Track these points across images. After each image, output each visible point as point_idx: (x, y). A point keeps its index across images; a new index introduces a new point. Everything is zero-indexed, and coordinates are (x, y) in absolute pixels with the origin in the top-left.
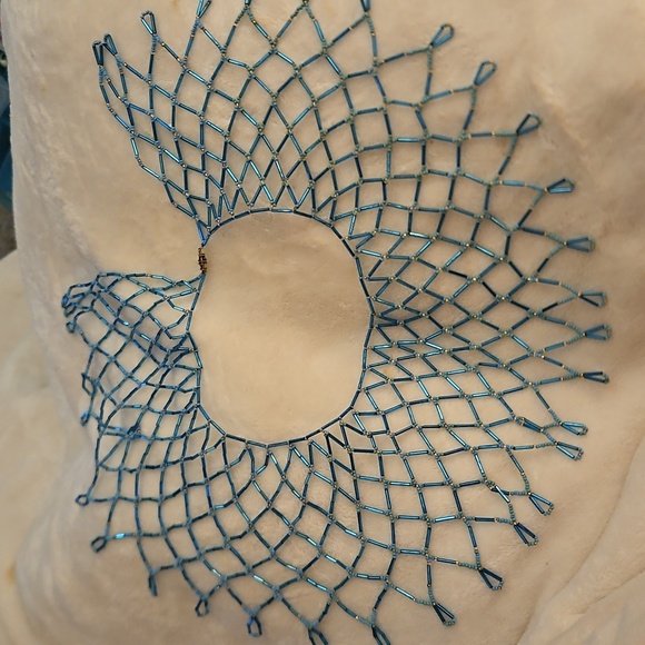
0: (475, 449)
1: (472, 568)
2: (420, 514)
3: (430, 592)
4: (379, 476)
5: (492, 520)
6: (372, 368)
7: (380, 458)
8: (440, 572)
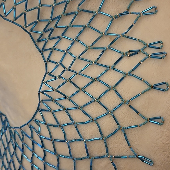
0: (109, 47)
1: (148, 90)
2: (106, 88)
3: (142, 116)
4: (78, 89)
5: (140, 64)
6: (44, 50)
7: (71, 82)
8: (138, 104)
